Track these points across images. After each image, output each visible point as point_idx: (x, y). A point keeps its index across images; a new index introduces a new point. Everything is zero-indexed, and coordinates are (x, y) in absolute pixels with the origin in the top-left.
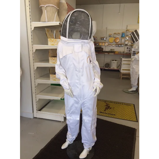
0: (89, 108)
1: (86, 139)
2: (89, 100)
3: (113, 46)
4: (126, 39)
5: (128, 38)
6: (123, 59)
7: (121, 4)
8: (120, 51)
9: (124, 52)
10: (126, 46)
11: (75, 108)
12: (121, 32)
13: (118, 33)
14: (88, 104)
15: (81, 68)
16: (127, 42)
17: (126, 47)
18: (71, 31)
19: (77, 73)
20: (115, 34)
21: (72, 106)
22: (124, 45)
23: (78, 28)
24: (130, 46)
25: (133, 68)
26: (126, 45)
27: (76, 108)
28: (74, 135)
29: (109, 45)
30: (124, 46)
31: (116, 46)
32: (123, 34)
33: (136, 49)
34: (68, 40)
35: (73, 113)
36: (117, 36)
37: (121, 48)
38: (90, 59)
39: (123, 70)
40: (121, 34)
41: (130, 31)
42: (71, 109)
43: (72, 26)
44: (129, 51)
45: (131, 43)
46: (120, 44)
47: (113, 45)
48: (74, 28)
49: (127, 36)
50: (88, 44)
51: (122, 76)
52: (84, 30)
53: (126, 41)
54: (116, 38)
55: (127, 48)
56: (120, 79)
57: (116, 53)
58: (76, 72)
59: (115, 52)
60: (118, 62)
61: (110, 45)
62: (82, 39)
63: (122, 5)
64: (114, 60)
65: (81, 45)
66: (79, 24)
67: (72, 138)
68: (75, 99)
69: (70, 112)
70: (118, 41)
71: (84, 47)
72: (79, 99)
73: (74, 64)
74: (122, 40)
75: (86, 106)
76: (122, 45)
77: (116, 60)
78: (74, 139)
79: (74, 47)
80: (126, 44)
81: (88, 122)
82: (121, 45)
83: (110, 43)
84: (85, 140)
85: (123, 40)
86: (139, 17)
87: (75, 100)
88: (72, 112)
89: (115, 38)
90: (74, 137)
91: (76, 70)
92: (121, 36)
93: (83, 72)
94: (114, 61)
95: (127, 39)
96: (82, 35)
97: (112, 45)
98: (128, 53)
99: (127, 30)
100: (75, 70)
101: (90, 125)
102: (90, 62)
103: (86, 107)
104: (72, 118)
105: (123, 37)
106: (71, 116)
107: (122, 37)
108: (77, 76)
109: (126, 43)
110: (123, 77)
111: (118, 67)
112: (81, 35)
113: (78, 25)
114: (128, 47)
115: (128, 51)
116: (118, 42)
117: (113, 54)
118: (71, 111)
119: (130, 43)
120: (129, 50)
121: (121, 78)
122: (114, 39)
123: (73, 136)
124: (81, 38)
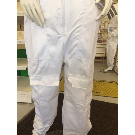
0: (83, 51)
1: (73, 128)
2: (85, 26)
11: (49, 58)
14: (82, 40)
21: (41, 54)
25: (110, 46)
27: (52, 56)
28: (48, 120)
33: (113, 25)
35: (45, 71)
42: (39, 61)
67: (43, 127)
68: (50, 31)
69: (39, 69)
72: (60, 30)
75: (76, 45)
78: (47, 128)
81: (78, 87)
84: (71, 130)
87: (48, 35)
88: (43, 68)
90: (48, 126)
101: (83, 94)
103: (76, 48)
104: (42, 84)
106: (39, 80)
118: (41, 65)
123: (44, 123)
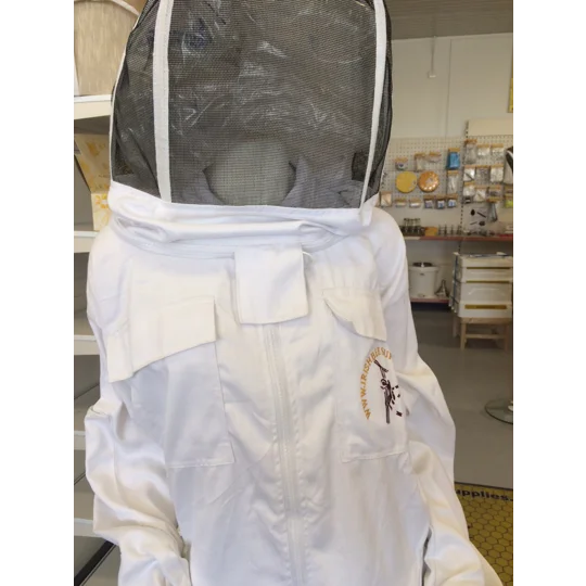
3: (416, 207)
4: (466, 178)
5: (472, 173)
6: (467, 262)
7: (439, 38)
8: (443, 225)
9: (459, 232)
10: (465, 207)
12: (441, 149)
13: (432, 154)
15: (311, 479)
16: (472, 187)
17: (468, 209)
18: (201, 127)
19: (273, 518)
20: (416, 157)
22: (460, 199)
23: (265, 101)
24: (482, 205)
26: (468, 200)
29: (397, 201)
30: (460, 205)
31: (426, 207)
32: (453, 155)
34: (175, 219)
36: (429, 167)
37: (446, 211)
38: (384, 370)
39: (468, 307)
40: (444, 157)
41: (478, 144)
43: (209, 88)
44: (482, 224)
45: (487, 192)
46: (444, 195)
47: (414, 202)
48: (229, 97)
49: (470, 162)
50: (355, 245)
51: (468, 332)
52: (320, 116)
53: (463, 185)
54: (425, 175)
55: (473, 213)
56: (458, 345)
57: (428, 234)
58: (261, 506)
59: (426, 229)
60: (437, 272)
61: (403, 204)
62: (303, 204)
63: (442, 41)
64: (423, 261)
65: (298, 255)
66: (275, 60)
70: (431, 185)
71: (321, 269)
73: (235, 438)
74: (448, 180)
76: (452, 202)
77: (428, 265)
79: (232, 275)
80: (468, 198)
82: (446, 199)
83: (401, 196)
85: (454, 183)
86: (511, 87)
89: (419, 174)
91: (261, 495)
92: (442, 165)
93: (327, 505)
94: (423, 269)
95: (468, 175)
96: (302, 165)
97: (410, 202)
98: (475, 233)
99: (467, 142)
100: (250, 490)
102: (389, 399)
105: (453, 169)
107: (448, 167)
108: (274, 545)
109: (467, 193)
110: (469, 341)
111: (439, 290)
112: (293, 168)
113: (259, 72)
114: (477, 208)
115: (478, 226)
116: (433, 191)
117: (417, 238)
119: (483, 194)
120: (478, 218)
121: (463, 341)
122: (414, 177)
124: (296, 191)
